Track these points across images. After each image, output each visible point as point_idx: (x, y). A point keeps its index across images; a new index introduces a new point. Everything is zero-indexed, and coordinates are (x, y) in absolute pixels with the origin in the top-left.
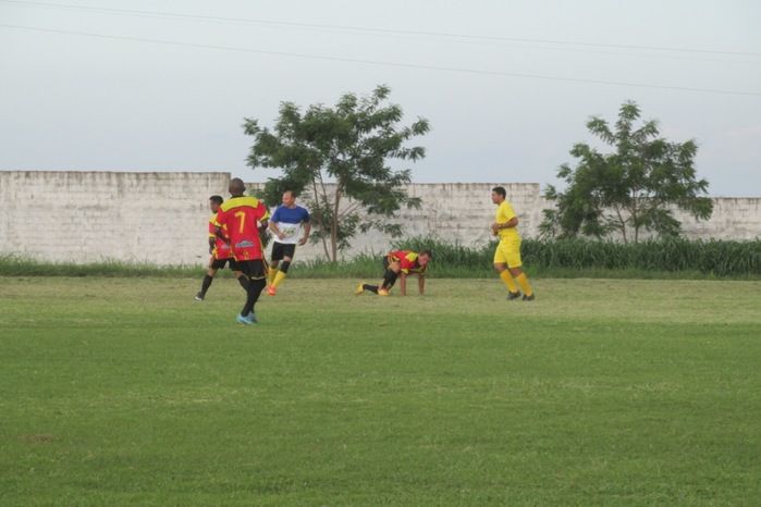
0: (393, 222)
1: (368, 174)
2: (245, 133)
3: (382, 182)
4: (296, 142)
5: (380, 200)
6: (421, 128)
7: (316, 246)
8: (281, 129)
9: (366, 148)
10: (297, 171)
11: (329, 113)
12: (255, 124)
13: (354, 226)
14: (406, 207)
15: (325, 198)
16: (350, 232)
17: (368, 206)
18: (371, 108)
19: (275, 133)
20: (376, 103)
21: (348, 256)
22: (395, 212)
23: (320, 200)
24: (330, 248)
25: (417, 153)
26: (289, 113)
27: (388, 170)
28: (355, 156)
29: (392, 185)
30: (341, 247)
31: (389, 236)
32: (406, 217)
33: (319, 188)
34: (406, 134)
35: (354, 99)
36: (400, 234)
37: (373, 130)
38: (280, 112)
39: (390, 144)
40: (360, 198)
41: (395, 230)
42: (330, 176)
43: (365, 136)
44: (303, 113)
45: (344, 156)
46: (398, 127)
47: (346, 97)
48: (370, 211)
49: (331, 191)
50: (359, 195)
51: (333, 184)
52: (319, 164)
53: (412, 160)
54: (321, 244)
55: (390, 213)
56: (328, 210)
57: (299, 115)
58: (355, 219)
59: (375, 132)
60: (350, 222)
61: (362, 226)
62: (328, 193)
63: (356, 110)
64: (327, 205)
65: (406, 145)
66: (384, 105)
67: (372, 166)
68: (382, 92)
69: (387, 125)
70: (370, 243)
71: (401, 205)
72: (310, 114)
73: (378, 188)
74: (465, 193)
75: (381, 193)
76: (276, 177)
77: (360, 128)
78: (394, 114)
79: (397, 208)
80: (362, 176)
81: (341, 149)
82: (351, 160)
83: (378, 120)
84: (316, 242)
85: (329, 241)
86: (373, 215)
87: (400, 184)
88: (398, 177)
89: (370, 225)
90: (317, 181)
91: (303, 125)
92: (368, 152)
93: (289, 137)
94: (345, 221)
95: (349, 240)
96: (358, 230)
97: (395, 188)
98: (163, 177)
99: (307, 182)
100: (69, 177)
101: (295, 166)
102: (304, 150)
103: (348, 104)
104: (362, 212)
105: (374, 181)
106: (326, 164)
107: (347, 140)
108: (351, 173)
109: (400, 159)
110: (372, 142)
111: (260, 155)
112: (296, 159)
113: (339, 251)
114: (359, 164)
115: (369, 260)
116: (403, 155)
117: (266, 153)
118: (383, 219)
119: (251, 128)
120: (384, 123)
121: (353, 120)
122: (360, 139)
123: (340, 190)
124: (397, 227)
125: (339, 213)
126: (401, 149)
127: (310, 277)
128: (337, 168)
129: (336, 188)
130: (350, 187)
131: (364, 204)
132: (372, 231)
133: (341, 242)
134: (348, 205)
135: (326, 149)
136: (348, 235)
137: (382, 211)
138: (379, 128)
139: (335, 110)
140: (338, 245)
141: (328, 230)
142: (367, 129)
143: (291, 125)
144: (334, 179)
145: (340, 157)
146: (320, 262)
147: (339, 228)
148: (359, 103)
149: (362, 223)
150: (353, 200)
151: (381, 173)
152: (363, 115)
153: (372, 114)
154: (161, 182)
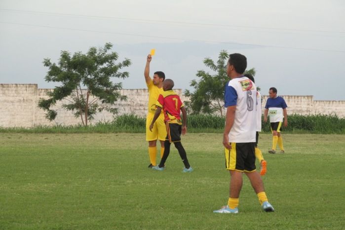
0: (114, 107)
1: (102, 85)
2: (45, 65)
3: (109, 89)
4: (68, 70)
5: (108, 97)
6: (127, 63)
7: (77, 118)
8: (61, 64)
9: (101, 72)
10: (69, 83)
11: (84, 56)
12: (49, 61)
13: (96, 109)
14: (120, 100)
15: (82, 96)
16: (94, 112)
17: (102, 100)
18: (104, 54)
19: (58, 66)
20: (106, 51)
21: (93, 123)
22: (115, 102)
23: (80, 97)
24: (84, 119)
25: (125, 75)
26: (65, 56)
27: (111, 83)
28: (96, 76)
29: (114, 90)
30: (90, 119)
31: (112, 114)
32: (119, 105)
33: (79, 91)
34: (120, 66)
35: (95, 50)
36: (117, 113)
37: (104, 64)
38: (61, 56)
39: (111, 71)
40: (98, 96)
41: (114, 111)
42: (84, 85)
43: (102, 66)
44: (71, 56)
45: (91, 76)
46: (116, 63)
47: (92, 49)
48: (103, 102)
49: (85, 92)
50: (98, 94)
51: (85, 89)
52: (78, 80)
53: (123, 78)
54: (80, 117)
55: (112, 103)
56: (83, 101)
57: (69, 57)
58: (96, 106)
59: (105, 65)
60: (94, 107)
61: (99, 109)
62: (83, 94)
63: (96, 55)
64: (83, 99)
65: (120, 71)
66: (109, 52)
67: (104, 81)
68: (108, 46)
69: (111, 62)
70: (104, 116)
71: (118, 99)
72: (75, 57)
73: (107, 91)
75: (108, 93)
76: (59, 86)
77: (98, 63)
78: (114, 57)
79: (116, 100)
80: (99, 86)
81: (89, 74)
82: (94, 78)
83: (106, 59)
84: (78, 116)
85: (84, 116)
86: (104, 104)
87: (117, 89)
88: (116, 86)
89: (103, 108)
90: (78, 88)
91: (72, 62)
92: (102, 74)
93: (65, 67)
94: (92, 107)
95: (93, 115)
96: (97, 111)
97: (115, 91)
98: (6, 86)
99: (74, 89)
101: (68, 81)
102: (72, 74)
103: (93, 52)
104: (99, 102)
105: (105, 88)
106: (83, 80)
107: (92, 69)
108: (94, 84)
109: (117, 78)
110: (103, 70)
111: (51, 76)
112: (69, 77)
113: (88, 121)
114: (98, 80)
115: (103, 125)
116: (118, 76)
117: (54, 75)
118: (109, 105)
119: (47, 63)
120: (110, 61)
121: (95, 59)
122: (98, 68)
123: (89, 92)
124: (116, 109)
125: (89, 103)
126: (117, 73)
127: (76, 133)
128: (87, 82)
129: (87, 91)
130: (94, 91)
131: (101, 98)
132: (104, 111)
133: (89, 117)
134: (93, 99)
135: (83, 73)
136: (92, 113)
137: (109, 102)
138: (107, 63)
139: (86, 55)
140: (88, 118)
141: (84, 111)
142: (102, 64)
143: (66, 62)
144: (86, 87)
145: (89, 77)
146: (80, 126)
147: (88, 110)
148: (98, 52)
149: (99, 108)
150: (95, 97)
151: (107, 84)
152: (99, 57)
153: (104, 57)
154: (5, 89)
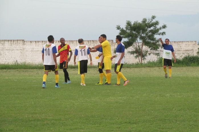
0: (157, 52)
1: (150, 39)
2: (117, 29)
3: (154, 42)
4: (131, 31)
5: (154, 46)
6: (164, 27)
7: (136, 59)
8: (127, 28)
9: (150, 32)
10: (131, 39)
11: (139, 23)
12: (119, 27)
13: (147, 53)
14: (161, 48)
15: (139, 46)
16: (146, 55)
17: (151, 48)
18: (151, 22)
19: (125, 29)
20: (152, 20)
21: (145, 62)
22: (158, 50)
23: (137, 47)
24: (140, 60)
25: (163, 33)
26: (129, 24)
27: (155, 38)
28: (146, 35)
29: (157, 42)
30: (144, 59)
31: (156, 56)
32: (160, 51)
33: (137, 43)
34: (160, 29)
35: (146, 20)
36: (159, 55)
37: (151, 27)
38: (127, 23)
39: (155, 32)
40: (148, 46)
41: (158, 54)
42: (140, 40)
43: (150, 29)
44: (132, 23)
45: (144, 35)
46: (158, 27)
47: (144, 19)
48: (151, 49)
49: (140, 44)
50: (148, 45)
51: (141, 42)
52: (136, 37)
53: (162, 35)
54: (138, 59)
55: (156, 50)
56: (140, 49)
57: (131, 24)
58: (147, 52)
59: (152, 28)
60: (146, 52)
61: (149, 54)
62: (139, 45)
63: (147, 22)
64: (139, 48)
66: (154, 21)
67: (151, 38)
68: (154, 17)
69: (155, 26)
70: (152, 58)
71: (159, 47)
72: (134, 24)
73: (153, 43)
74: (176, 44)
75: (154, 44)
76: (125, 41)
77: (148, 27)
78: (157, 23)
79: (159, 48)
80: (149, 40)
81: (143, 33)
82: (146, 36)
83: (152, 25)
84: (137, 58)
85: (140, 58)
86: (152, 50)
87: (159, 42)
88: (158, 40)
89: (151, 53)
90: (137, 41)
91: (133, 27)
92: (150, 33)
93: (129, 30)
94: (144, 52)
95: (146, 57)
96: (148, 54)
97: (158, 43)
98: (95, 41)
99: (134, 42)
100: (70, 42)
101: (130, 38)
102: (133, 33)
103: (144, 21)
104: (149, 50)
105: (152, 41)
106: (139, 37)
107: (144, 31)
108: (146, 39)
109: (159, 35)
110: (151, 31)
111: (121, 35)
112: (131, 36)
113: (143, 60)
114: (148, 37)
115: (151, 63)
116: (160, 34)
117: (123, 35)
118: (154, 51)
119: (118, 28)
120: (154, 26)
121: (146, 25)
122: (148, 30)
123: (143, 44)
124: (158, 53)
125: (143, 50)
126: (159, 33)
127: (136, 67)
128: (142, 38)
129: (142, 43)
130: (146, 43)
131: (149, 47)
132: (152, 55)
133: (143, 58)
134: (145, 48)
135: (139, 33)
136: (145, 56)
137: (154, 49)
138: (153, 27)
139: (141, 23)
140: (142, 59)
141: (140, 55)
142: (150, 27)
143: (129, 27)
144: (141, 41)
145: (143, 35)
146: (138, 63)
147: (143, 54)
148: (147, 21)
149: (149, 53)
150: (146, 47)
151: (153, 39)
152: (149, 24)
153: (151, 23)
154: (95, 43)
